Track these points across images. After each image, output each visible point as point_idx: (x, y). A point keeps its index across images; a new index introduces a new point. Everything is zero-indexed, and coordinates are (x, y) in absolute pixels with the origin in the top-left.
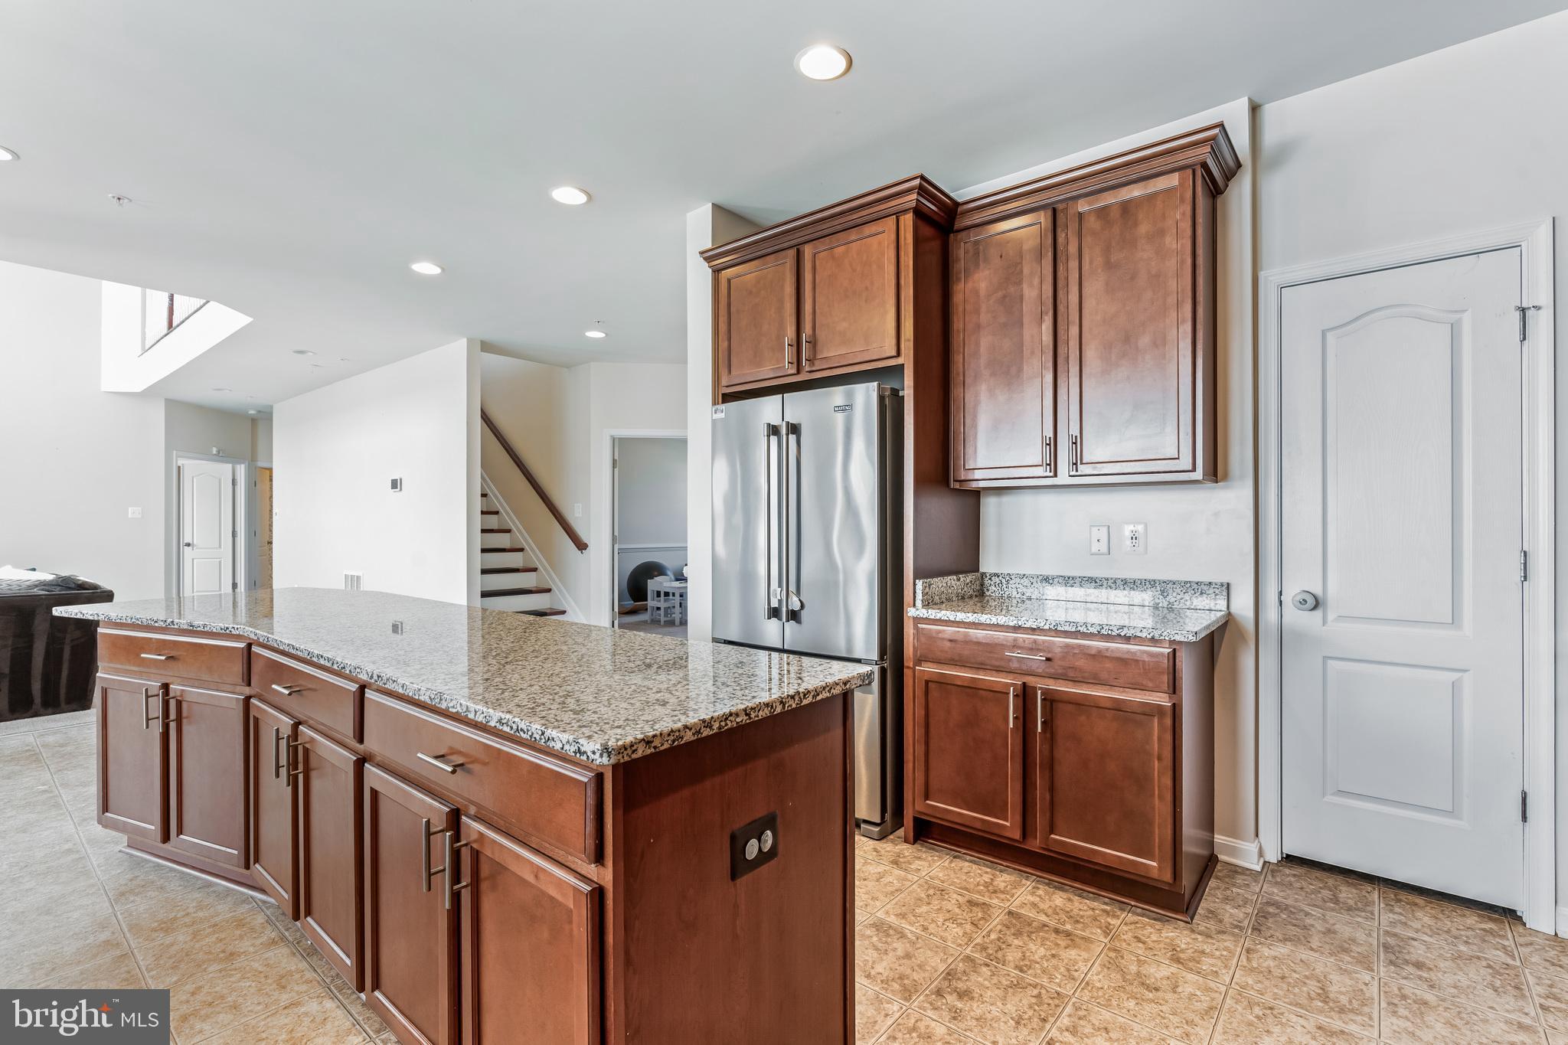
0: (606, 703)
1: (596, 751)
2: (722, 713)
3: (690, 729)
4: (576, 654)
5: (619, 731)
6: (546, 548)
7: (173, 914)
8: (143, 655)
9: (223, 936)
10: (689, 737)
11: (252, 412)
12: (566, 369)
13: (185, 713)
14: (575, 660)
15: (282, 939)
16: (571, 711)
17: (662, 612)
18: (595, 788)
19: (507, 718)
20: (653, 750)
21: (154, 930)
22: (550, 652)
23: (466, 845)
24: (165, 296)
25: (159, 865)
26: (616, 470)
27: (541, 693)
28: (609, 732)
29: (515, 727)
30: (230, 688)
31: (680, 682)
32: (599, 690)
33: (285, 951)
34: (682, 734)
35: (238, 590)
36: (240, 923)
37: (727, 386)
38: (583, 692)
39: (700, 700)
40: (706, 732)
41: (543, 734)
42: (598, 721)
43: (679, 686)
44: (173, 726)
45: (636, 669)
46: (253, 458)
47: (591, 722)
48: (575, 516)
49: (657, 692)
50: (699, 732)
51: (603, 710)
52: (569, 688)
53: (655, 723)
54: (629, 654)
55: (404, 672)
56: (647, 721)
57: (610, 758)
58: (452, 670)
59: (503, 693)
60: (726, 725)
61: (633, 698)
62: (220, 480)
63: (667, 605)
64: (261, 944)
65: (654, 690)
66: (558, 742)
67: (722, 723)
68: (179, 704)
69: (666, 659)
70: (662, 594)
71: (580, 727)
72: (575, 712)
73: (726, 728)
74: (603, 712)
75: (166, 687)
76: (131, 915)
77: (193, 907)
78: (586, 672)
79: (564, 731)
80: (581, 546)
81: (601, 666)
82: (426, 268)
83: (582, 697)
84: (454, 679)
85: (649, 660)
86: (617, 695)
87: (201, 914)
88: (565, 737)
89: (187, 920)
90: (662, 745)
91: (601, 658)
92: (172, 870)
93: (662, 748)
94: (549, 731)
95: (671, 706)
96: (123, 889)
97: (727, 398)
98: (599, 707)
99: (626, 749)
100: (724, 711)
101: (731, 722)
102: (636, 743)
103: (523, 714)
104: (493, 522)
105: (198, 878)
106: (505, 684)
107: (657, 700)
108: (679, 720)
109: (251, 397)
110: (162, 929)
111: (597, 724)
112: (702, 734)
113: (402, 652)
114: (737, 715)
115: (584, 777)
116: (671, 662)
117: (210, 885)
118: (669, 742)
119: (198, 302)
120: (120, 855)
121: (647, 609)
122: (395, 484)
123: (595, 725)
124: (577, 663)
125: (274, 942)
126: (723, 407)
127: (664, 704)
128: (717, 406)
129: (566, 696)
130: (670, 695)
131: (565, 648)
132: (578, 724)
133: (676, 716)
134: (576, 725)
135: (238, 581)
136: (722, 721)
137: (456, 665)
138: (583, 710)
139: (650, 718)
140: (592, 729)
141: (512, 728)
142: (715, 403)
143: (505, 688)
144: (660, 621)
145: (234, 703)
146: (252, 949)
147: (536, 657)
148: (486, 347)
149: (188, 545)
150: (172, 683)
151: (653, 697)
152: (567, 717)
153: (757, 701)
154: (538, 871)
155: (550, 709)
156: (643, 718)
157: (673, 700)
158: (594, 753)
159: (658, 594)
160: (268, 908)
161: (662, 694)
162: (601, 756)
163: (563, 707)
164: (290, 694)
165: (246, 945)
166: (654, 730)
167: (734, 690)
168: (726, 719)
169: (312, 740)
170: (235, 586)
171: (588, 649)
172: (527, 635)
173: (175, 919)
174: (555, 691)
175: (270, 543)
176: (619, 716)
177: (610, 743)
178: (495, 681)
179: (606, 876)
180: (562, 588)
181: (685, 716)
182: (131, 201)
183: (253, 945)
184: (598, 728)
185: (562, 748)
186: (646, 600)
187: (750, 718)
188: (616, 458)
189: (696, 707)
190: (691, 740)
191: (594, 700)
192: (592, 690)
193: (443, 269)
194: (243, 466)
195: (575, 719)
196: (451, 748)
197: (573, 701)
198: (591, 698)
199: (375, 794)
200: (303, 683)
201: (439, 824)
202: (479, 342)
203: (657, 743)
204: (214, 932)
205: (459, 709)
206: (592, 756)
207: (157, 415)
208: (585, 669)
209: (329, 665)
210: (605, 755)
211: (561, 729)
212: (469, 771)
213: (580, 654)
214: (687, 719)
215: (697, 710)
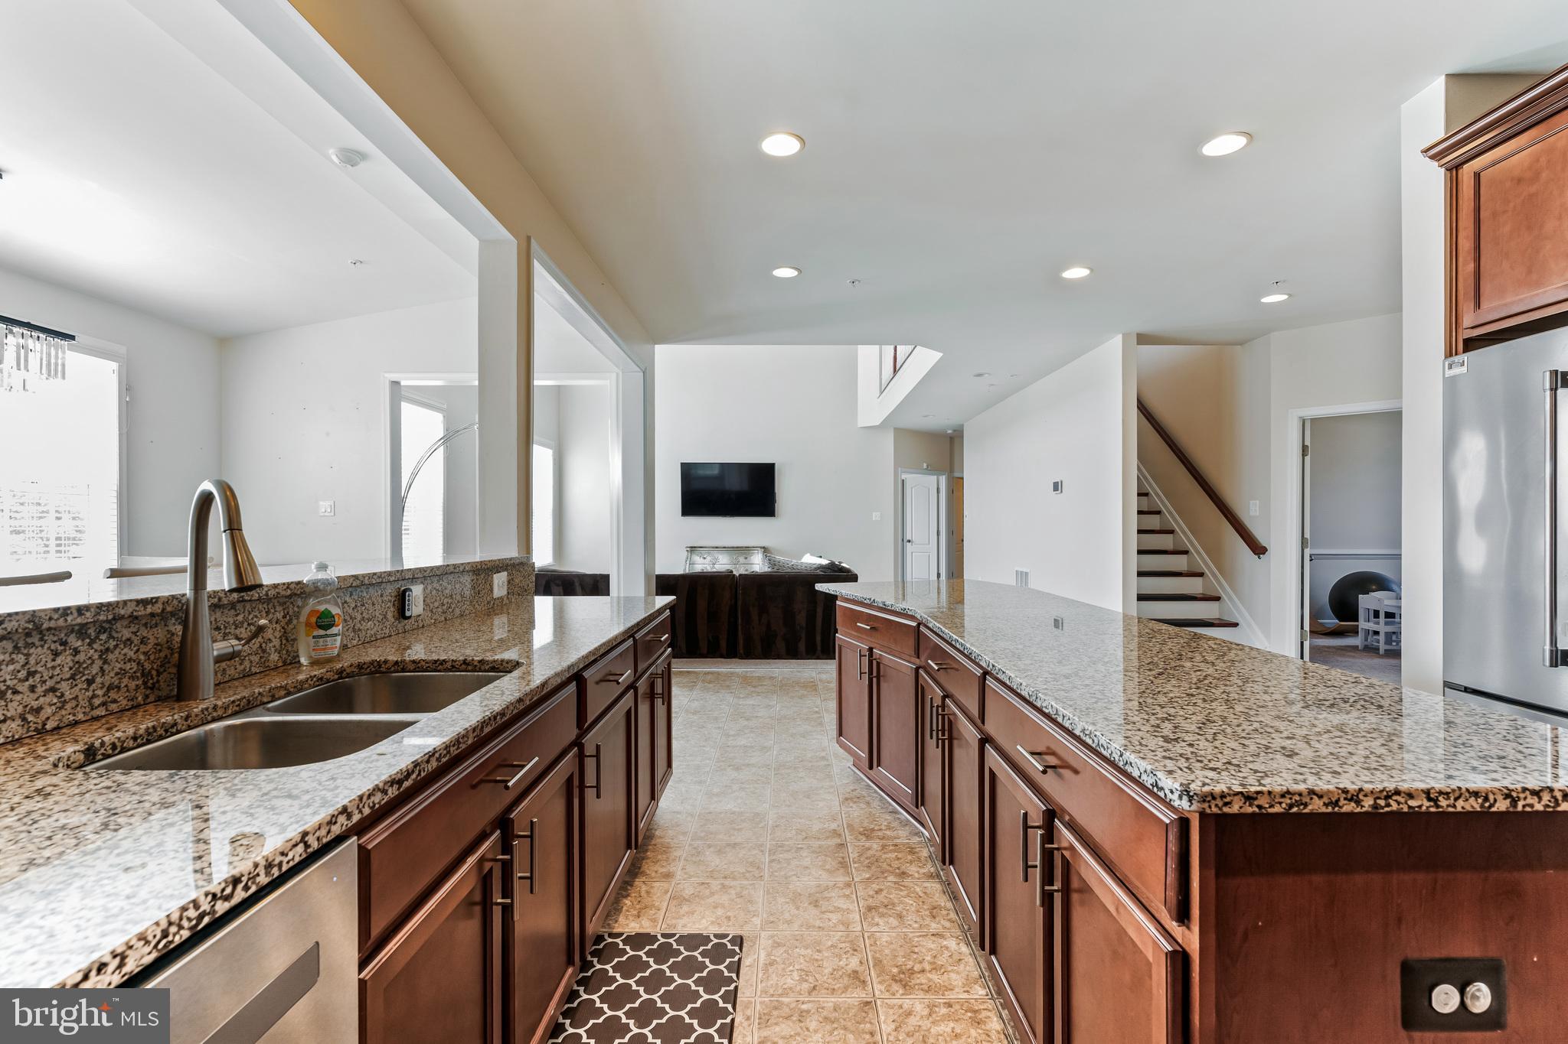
0: (1210, 738)
1: (1174, 790)
2: (1380, 787)
3: (1320, 797)
4: (1199, 673)
5: (1211, 774)
6: (1216, 553)
7: (873, 826)
8: (858, 624)
9: (900, 856)
10: (1317, 806)
11: (950, 432)
12: (1239, 346)
13: (882, 674)
14: (1195, 680)
15: (937, 876)
16: (1162, 737)
17: (1382, 638)
18: (1178, 834)
19: (1090, 729)
20: (1256, 810)
21: (860, 833)
22: (1168, 667)
23: (1058, 849)
24: (892, 347)
25: (869, 785)
26: (1308, 459)
27: (1137, 710)
28: (1197, 772)
29: (1096, 741)
30: (908, 658)
31: (1329, 731)
32: (1208, 720)
33: (938, 886)
34: (1306, 799)
35: (941, 579)
36: (912, 851)
37: (1472, 328)
38: (1187, 718)
39: (1350, 761)
40: (1348, 807)
41: (1121, 756)
42: (1190, 756)
43: (1326, 736)
44: (875, 680)
45: (1271, 704)
46: (951, 470)
47: (1181, 755)
48: (1251, 513)
49: (1288, 738)
50: (1336, 803)
51: (1203, 744)
52: (1172, 711)
53: (1267, 776)
54: (1269, 684)
55: (1014, 665)
56: (1256, 771)
57: (1192, 804)
58: (1058, 670)
59: (1096, 703)
60: (1388, 805)
61: (1250, 738)
62: (929, 489)
63: (1390, 629)
64: (924, 874)
65: (1285, 734)
66: (1136, 769)
67: (1379, 801)
68: (878, 664)
69: (1320, 697)
70: (1382, 615)
71: (1165, 757)
72: (1167, 740)
73: (1386, 809)
74: (1201, 747)
75: (871, 650)
76: (849, 816)
77: (885, 826)
78: (1201, 696)
79: (1143, 758)
80: (1259, 550)
81: (1224, 692)
82: (1076, 273)
83: (1183, 724)
84: (1055, 680)
85: (1293, 696)
86: (1229, 730)
87: (888, 833)
88: (1144, 765)
89: (880, 834)
90: (1272, 806)
91: (1228, 683)
92: (876, 792)
93: (1271, 810)
94: (1128, 754)
95: (1301, 759)
96: (847, 796)
97: (1470, 345)
98: (1199, 740)
99: (1214, 798)
100: (1386, 784)
101: (1399, 803)
102: (1229, 795)
103: (1107, 728)
104: (1153, 522)
105: (890, 804)
106: (1103, 694)
107: (1283, 748)
108: (1304, 781)
109: (948, 419)
110: (865, 834)
111: (1187, 759)
112: (1341, 807)
113: (1020, 647)
114: (1410, 796)
115: (1166, 817)
116: (1327, 703)
117: (895, 812)
118: (1284, 805)
119: (910, 348)
120: (849, 769)
121: (1357, 632)
122: (1057, 487)
123: (1183, 760)
124: (1196, 684)
125: (931, 876)
126: (1465, 357)
127: (1291, 754)
128: (1452, 359)
129: (1163, 720)
130: (1305, 745)
131: (1188, 664)
132: (1164, 754)
133: (1301, 774)
134: (1160, 754)
135: (941, 572)
136: (1379, 798)
137: (1064, 666)
138: (1176, 740)
139: (1262, 768)
140: (1179, 764)
141: (1093, 741)
142: (1449, 354)
143: (1100, 697)
144: (1378, 649)
145: (909, 670)
146: (916, 875)
147: (1150, 670)
148: (1143, 339)
149: (909, 541)
150: (875, 648)
151: (1278, 742)
152: (1154, 742)
153: (1454, 784)
154: (1119, 904)
155: (1139, 730)
156: (1251, 766)
157: (1307, 753)
158: (1172, 792)
159: (1376, 614)
160: (931, 846)
161: (1295, 741)
162: (1180, 798)
163: (1155, 731)
164: (938, 670)
165: (912, 869)
166: (1261, 784)
167: (1417, 759)
168: (1388, 797)
169: (954, 714)
170: (939, 575)
171: (1216, 670)
172: (1151, 644)
173: (873, 830)
174: (1154, 712)
175: (963, 541)
176: (1220, 756)
177: (1193, 786)
178: (1094, 689)
179: (1191, 939)
180: (1234, 597)
181: (1315, 777)
182: (859, 281)
183: (918, 872)
184: (1186, 765)
185: (1140, 777)
186: (1358, 621)
187: (1438, 806)
188: (1308, 443)
189: (1339, 770)
190: (1320, 811)
191: (1197, 731)
192: (1199, 718)
193: (1092, 270)
194: (944, 477)
195: (1162, 747)
196: (1048, 748)
197: (1170, 726)
198: (1193, 728)
199: (993, 775)
200: (951, 663)
201: (1036, 819)
202: (1136, 336)
203: (1263, 801)
204: (895, 851)
205: (1050, 710)
206: (1170, 795)
207: (888, 443)
208: (1203, 692)
209: (962, 649)
210: (1185, 798)
211: (1141, 755)
212: (1060, 776)
213: (1204, 674)
214: (1319, 782)
215: (1339, 773)
